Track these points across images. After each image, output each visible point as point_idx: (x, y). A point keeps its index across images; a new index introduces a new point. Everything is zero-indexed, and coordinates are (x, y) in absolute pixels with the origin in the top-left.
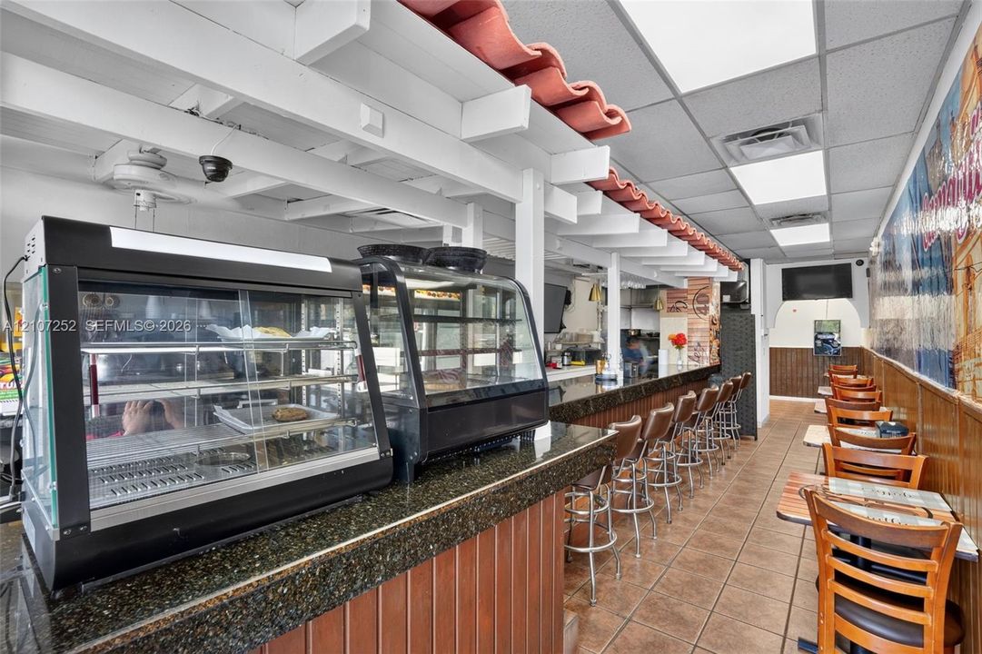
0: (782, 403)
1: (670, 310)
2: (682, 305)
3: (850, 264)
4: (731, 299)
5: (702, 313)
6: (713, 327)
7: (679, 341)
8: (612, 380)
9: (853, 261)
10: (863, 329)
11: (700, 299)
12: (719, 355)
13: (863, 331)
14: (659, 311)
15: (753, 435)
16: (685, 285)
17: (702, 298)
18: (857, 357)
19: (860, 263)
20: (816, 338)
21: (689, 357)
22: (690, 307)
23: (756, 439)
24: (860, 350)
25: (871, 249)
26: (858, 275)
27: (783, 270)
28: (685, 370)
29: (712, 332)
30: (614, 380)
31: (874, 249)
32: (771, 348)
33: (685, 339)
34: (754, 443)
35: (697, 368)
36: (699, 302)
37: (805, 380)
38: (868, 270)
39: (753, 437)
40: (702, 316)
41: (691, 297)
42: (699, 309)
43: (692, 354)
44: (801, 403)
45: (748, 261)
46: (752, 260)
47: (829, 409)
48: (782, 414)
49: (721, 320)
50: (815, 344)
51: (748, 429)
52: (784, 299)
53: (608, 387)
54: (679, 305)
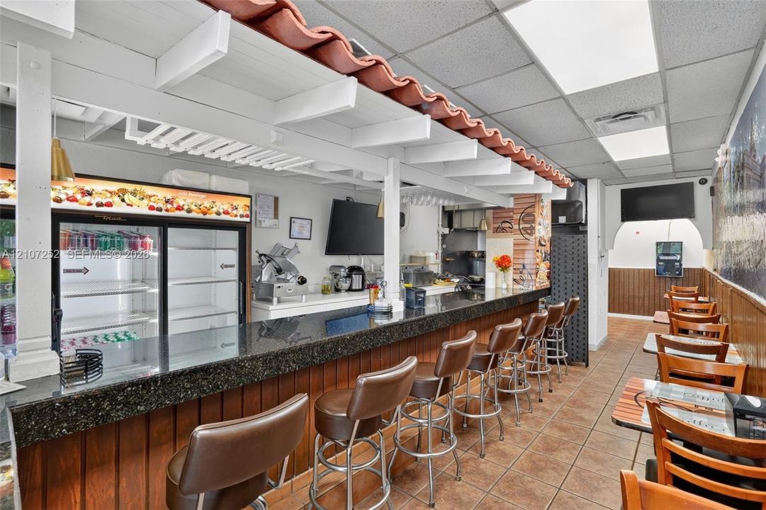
0: (622, 321)
1: (496, 230)
2: (508, 225)
3: (692, 184)
4: (567, 220)
5: (527, 233)
6: (540, 248)
7: (503, 264)
8: (385, 313)
9: (696, 180)
10: (705, 250)
11: (526, 219)
12: (548, 277)
13: (705, 252)
14: (485, 231)
15: (584, 361)
16: (510, 204)
17: (528, 218)
18: (700, 279)
19: (703, 182)
20: (658, 260)
21: (514, 280)
22: (516, 227)
23: (587, 365)
24: (702, 272)
25: (717, 159)
26: (701, 195)
27: (622, 190)
28: (510, 294)
29: (539, 254)
30: (388, 313)
31: (720, 160)
32: (609, 269)
33: (509, 261)
34: (585, 370)
35: (522, 292)
36: (525, 222)
37: (646, 299)
38: (712, 189)
39: (584, 364)
40: (527, 236)
41: (517, 217)
42: (525, 229)
43: (517, 277)
44: (642, 321)
45: (584, 182)
46: (589, 181)
47: (671, 320)
48: (621, 335)
49: (552, 241)
50: (658, 265)
51: (579, 355)
52: (623, 220)
53: (381, 322)
54: (504, 225)
